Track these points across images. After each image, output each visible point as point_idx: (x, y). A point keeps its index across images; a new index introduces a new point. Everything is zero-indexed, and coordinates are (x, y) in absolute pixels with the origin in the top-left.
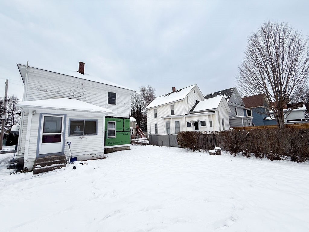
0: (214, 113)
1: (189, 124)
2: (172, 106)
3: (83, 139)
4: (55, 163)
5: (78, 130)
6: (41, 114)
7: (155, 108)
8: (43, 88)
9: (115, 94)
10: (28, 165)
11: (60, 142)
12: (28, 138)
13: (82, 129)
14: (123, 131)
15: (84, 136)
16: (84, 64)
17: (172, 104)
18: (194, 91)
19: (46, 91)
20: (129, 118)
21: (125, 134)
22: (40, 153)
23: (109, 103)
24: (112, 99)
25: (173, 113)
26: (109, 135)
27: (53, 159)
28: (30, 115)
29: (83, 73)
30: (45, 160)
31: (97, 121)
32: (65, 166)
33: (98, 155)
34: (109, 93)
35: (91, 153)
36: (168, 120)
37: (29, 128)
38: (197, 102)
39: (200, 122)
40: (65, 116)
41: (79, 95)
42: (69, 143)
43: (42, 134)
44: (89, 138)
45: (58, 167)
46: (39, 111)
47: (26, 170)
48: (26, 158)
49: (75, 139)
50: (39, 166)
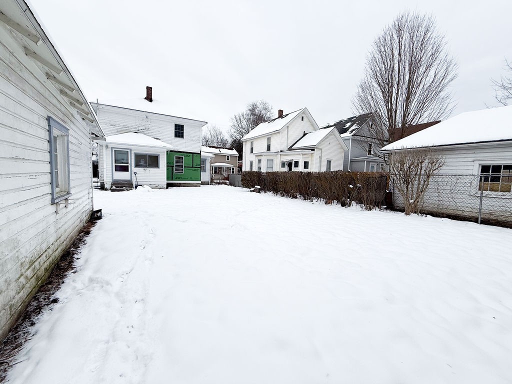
0: (313, 152)
1: (283, 165)
2: (269, 139)
3: (147, 171)
4: (125, 187)
5: (142, 163)
6: (112, 148)
7: (252, 141)
8: (112, 123)
9: (183, 126)
10: (107, 186)
11: (128, 171)
12: (105, 167)
13: (146, 163)
14: (193, 167)
15: (148, 169)
16: (151, 88)
17: (269, 137)
18: (303, 117)
19: (115, 126)
20: (200, 154)
21: (195, 170)
22: (114, 179)
23: (176, 136)
24: (179, 131)
25: (269, 148)
26: (176, 170)
27: (123, 184)
28: (104, 148)
29: (151, 100)
30: (119, 184)
31: (159, 155)
32: (132, 189)
33: (160, 186)
34: (176, 125)
35: (154, 183)
36: (259, 158)
37: (105, 159)
38: (305, 135)
39: (293, 163)
40: (131, 150)
41: (144, 128)
42: (135, 174)
43: (114, 164)
44: (152, 170)
45: (127, 190)
46: (110, 146)
47: (106, 189)
48: (105, 181)
49: (140, 170)
50: (114, 187)
